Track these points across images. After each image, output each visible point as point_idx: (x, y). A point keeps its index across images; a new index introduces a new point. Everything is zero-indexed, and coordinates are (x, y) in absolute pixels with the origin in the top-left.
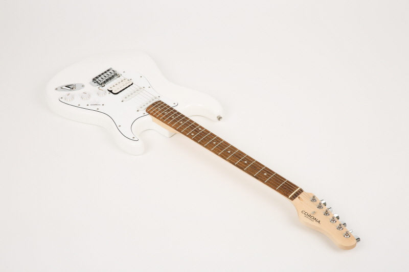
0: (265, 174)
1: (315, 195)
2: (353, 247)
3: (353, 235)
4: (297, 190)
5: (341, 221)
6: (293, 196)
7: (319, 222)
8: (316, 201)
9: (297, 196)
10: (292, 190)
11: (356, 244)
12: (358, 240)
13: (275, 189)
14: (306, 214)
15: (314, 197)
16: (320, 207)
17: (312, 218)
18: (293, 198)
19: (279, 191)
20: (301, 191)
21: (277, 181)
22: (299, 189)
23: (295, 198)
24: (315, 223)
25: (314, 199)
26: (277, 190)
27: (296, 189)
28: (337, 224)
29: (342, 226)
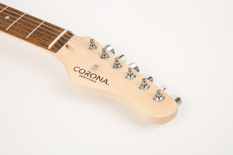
0: (7, 18)
1: (93, 38)
2: (173, 116)
3: (169, 94)
4: (62, 34)
5: (144, 73)
6: (55, 45)
7: (106, 81)
8: (96, 48)
9: (62, 45)
10: (54, 35)
11: (177, 110)
12: (178, 100)
13: (24, 38)
14: (82, 71)
15: (92, 41)
16: (104, 56)
17: (93, 76)
18: (56, 48)
19: (30, 40)
20: (70, 35)
21: (28, 25)
22: (65, 32)
23: (59, 48)
24: (99, 85)
25: (93, 45)
26: (27, 40)
27: (59, 33)
28: (139, 80)
29: (148, 81)
